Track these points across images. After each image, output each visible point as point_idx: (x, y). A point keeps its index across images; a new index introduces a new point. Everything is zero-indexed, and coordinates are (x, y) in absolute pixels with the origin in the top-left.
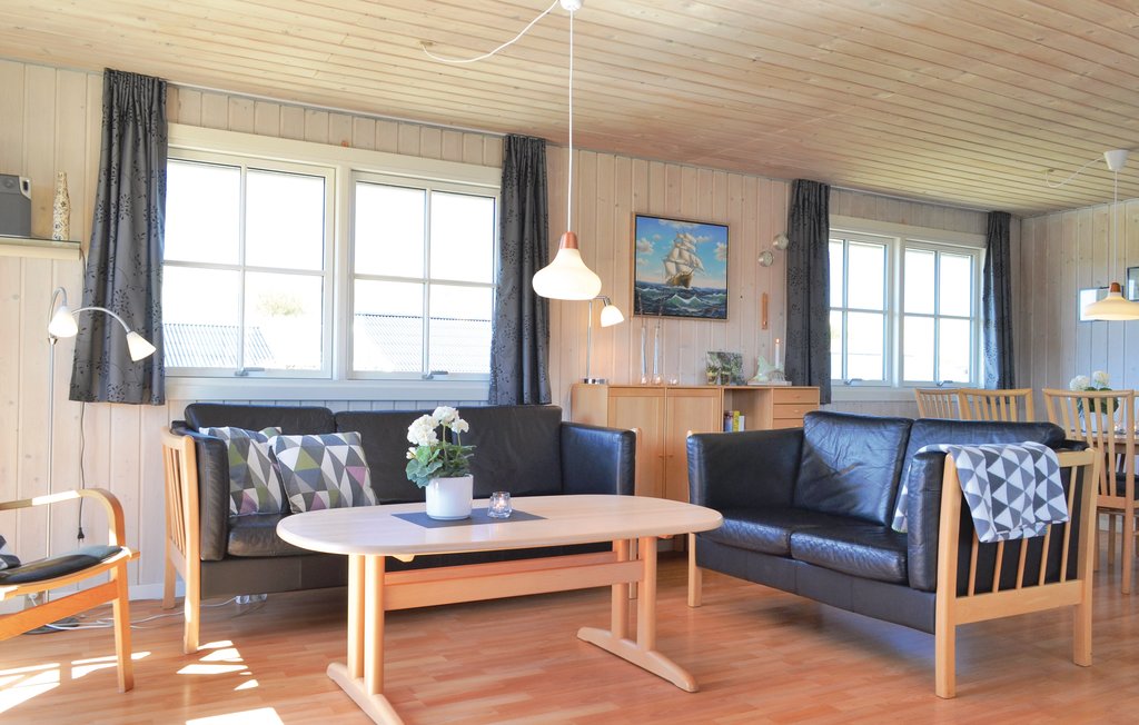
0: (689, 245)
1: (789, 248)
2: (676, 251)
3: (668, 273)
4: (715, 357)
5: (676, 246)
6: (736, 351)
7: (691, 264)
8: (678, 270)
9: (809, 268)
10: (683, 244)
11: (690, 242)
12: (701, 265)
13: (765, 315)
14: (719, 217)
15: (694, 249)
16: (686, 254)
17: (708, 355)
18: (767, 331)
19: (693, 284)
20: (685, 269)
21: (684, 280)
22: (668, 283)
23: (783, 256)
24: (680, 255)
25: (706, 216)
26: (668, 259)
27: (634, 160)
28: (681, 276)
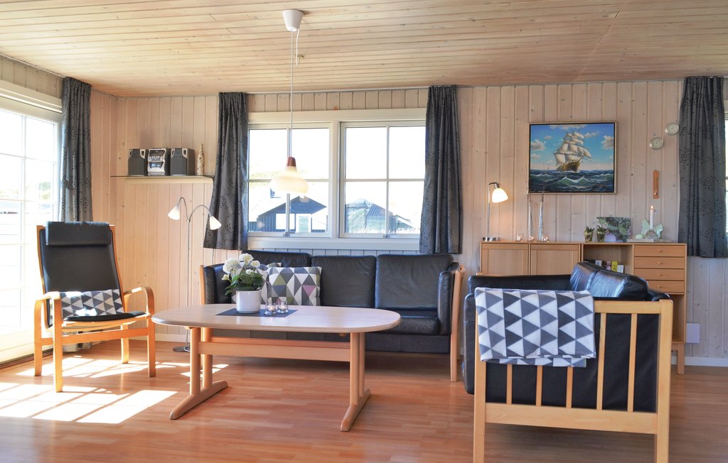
0: (578, 141)
1: (681, 132)
2: (566, 147)
3: (558, 162)
4: (604, 221)
5: (566, 143)
6: (625, 215)
7: (579, 154)
8: (567, 159)
9: (696, 147)
10: (571, 140)
11: (579, 138)
12: (588, 154)
13: (656, 186)
14: (608, 116)
15: (582, 143)
16: (575, 148)
17: (598, 220)
18: (659, 199)
19: (580, 168)
20: (574, 158)
21: (573, 166)
22: (558, 169)
23: (675, 139)
24: (569, 148)
25: (596, 116)
26: (559, 152)
27: (531, 87)
28: (570, 164)
